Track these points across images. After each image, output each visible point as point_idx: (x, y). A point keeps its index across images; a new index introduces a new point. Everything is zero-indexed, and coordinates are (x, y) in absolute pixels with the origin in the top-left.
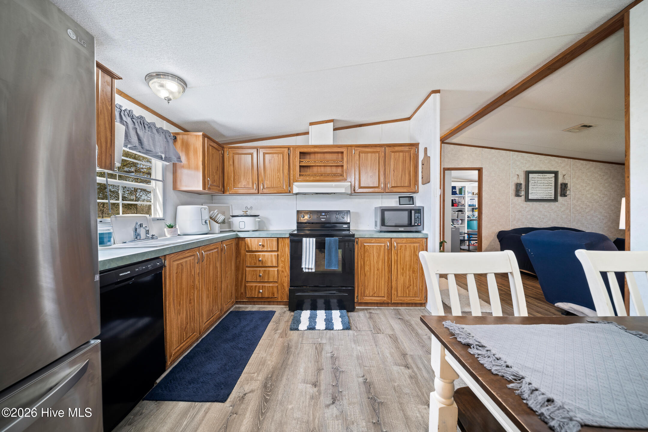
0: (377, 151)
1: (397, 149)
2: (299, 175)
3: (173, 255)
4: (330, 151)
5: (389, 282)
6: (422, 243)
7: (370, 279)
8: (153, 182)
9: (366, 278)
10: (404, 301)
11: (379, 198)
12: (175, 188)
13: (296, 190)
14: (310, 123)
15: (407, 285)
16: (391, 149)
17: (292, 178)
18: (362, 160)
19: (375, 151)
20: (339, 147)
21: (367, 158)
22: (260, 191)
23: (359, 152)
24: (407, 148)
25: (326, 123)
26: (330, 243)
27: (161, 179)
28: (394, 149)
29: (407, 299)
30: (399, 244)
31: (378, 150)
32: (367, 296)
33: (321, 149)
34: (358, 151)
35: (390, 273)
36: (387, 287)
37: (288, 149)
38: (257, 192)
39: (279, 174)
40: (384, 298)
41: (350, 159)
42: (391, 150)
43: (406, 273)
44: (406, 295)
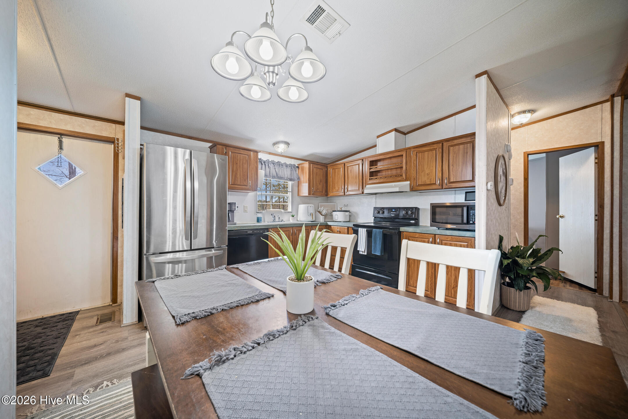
0: (435, 149)
1: (456, 142)
2: (369, 179)
3: (275, 229)
4: (391, 156)
5: (432, 277)
6: (471, 242)
7: (414, 271)
8: (288, 193)
9: (410, 269)
10: (449, 301)
11: (452, 194)
12: (298, 195)
13: (366, 191)
14: (377, 136)
15: (452, 285)
16: (450, 143)
17: (364, 182)
18: (419, 159)
19: (433, 149)
20: (399, 151)
21: (424, 157)
22: (346, 194)
23: (417, 152)
24: (469, 138)
25: (389, 133)
26: (376, 234)
27: (291, 191)
28: (454, 143)
29: (452, 300)
30: (443, 241)
31: (435, 147)
32: (411, 286)
33: (385, 156)
34: (415, 152)
35: (434, 269)
36: (430, 282)
37: (361, 160)
38: (343, 194)
39: (356, 180)
40: (428, 292)
41: (409, 160)
42: (449, 145)
43: (451, 273)
44: (451, 295)
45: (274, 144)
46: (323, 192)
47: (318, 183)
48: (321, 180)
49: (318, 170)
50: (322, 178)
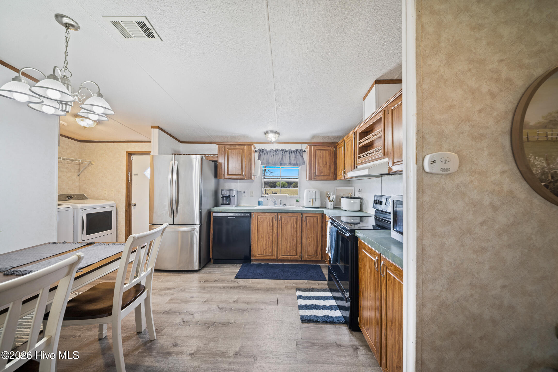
45: (265, 133)
46: (330, 176)
47: (321, 166)
48: (326, 163)
49: (322, 152)
50: (328, 160)
